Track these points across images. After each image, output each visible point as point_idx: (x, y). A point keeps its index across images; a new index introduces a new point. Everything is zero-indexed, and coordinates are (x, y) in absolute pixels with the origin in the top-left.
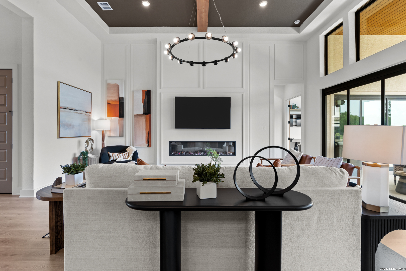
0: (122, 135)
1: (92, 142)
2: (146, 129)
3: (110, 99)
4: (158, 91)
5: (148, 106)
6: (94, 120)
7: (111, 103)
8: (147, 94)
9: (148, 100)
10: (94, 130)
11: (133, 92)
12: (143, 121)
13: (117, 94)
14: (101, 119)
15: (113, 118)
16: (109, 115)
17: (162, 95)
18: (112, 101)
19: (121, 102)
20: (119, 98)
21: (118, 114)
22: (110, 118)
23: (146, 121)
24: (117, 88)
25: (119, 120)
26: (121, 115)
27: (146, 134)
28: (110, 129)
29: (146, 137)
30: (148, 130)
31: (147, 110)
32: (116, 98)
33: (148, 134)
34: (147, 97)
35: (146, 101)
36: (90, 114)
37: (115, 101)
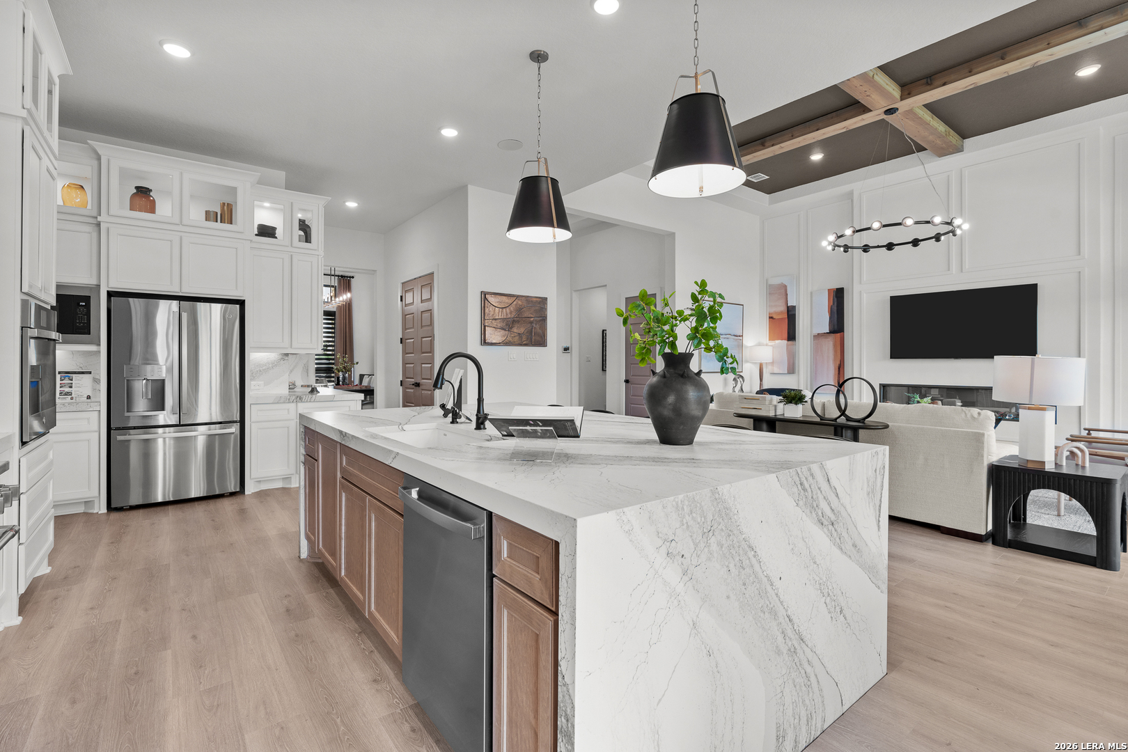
0: (792, 370)
1: (741, 380)
2: (835, 360)
3: (773, 310)
4: (857, 288)
5: (838, 318)
6: (747, 347)
7: (775, 317)
8: (838, 296)
9: (837, 306)
10: (747, 362)
11: (811, 293)
12: (829, 345)
13: (784, 300)
14: (759, 344)
15: (777, 342)
16: (771, 339)
17: (865, 296)
18: (776, 313)
19: (791, 314)
20: (788, 307)
21: (786, 335)
22: (772, 343)
23: (835, 346)
24: (783, 290)
25: (787, 345)
26: (791, 337)
27: (835, 369)
28: (771, 361)
29: (835, 374)
30: (838, 363)
31: (837, 325)
32: (783, 308)
33: (839, 368)
34: (837, 301)
35: (836, 308)
36: (741, 338)
37: (782, 313)
